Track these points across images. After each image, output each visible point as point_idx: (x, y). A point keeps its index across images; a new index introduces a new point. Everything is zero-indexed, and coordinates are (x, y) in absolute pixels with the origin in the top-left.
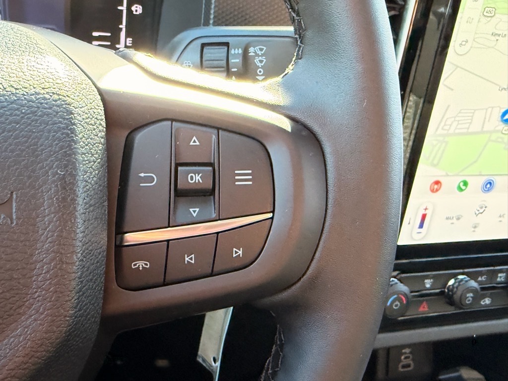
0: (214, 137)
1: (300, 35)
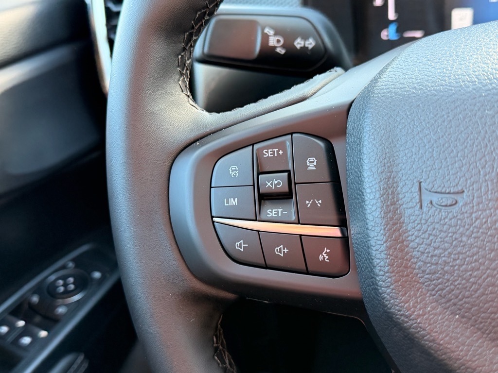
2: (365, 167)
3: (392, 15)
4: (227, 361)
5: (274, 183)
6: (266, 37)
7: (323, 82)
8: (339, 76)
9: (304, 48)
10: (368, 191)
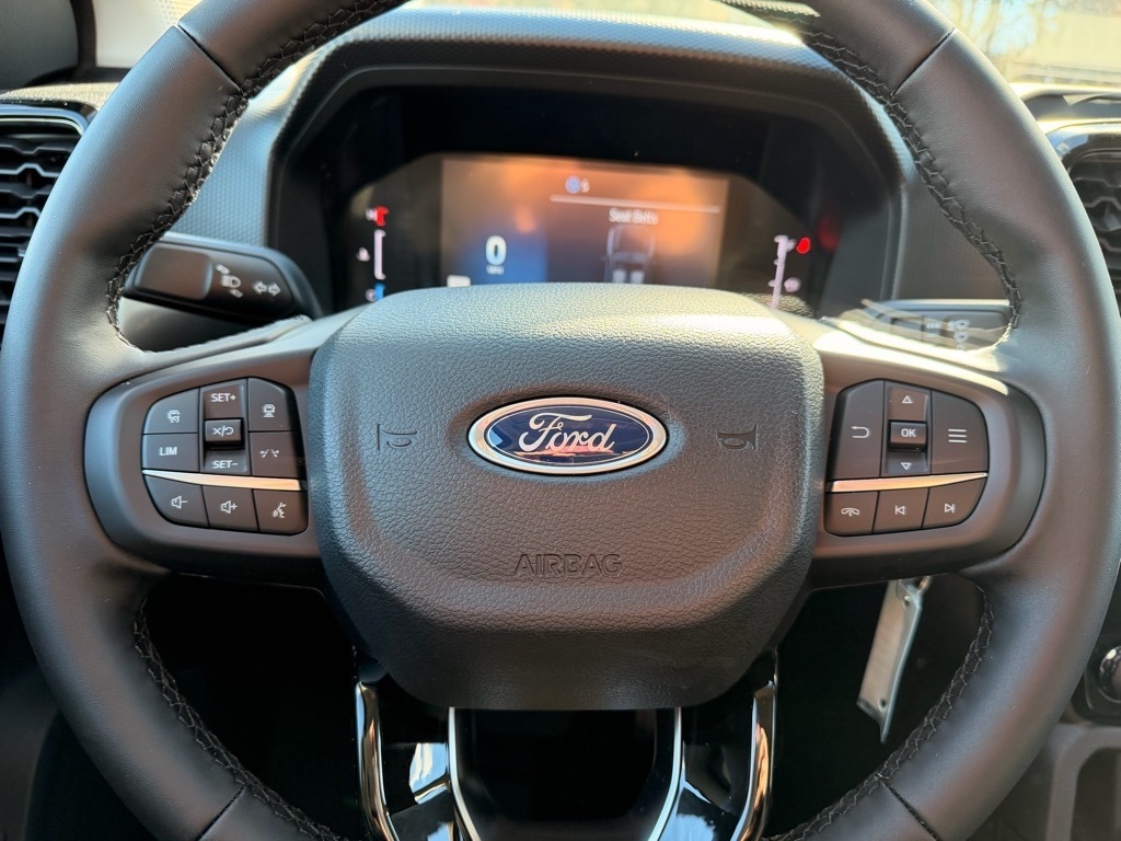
0: (927, 397)
1: (1015, 305)
2: (327, 411)
3: (379, 274)
4: (151, 653)
5: (223, 431)
6: (218, 275)
7: (286, 328)
8: (305, 324)
9: (266, 294)
10: (328, 434)
